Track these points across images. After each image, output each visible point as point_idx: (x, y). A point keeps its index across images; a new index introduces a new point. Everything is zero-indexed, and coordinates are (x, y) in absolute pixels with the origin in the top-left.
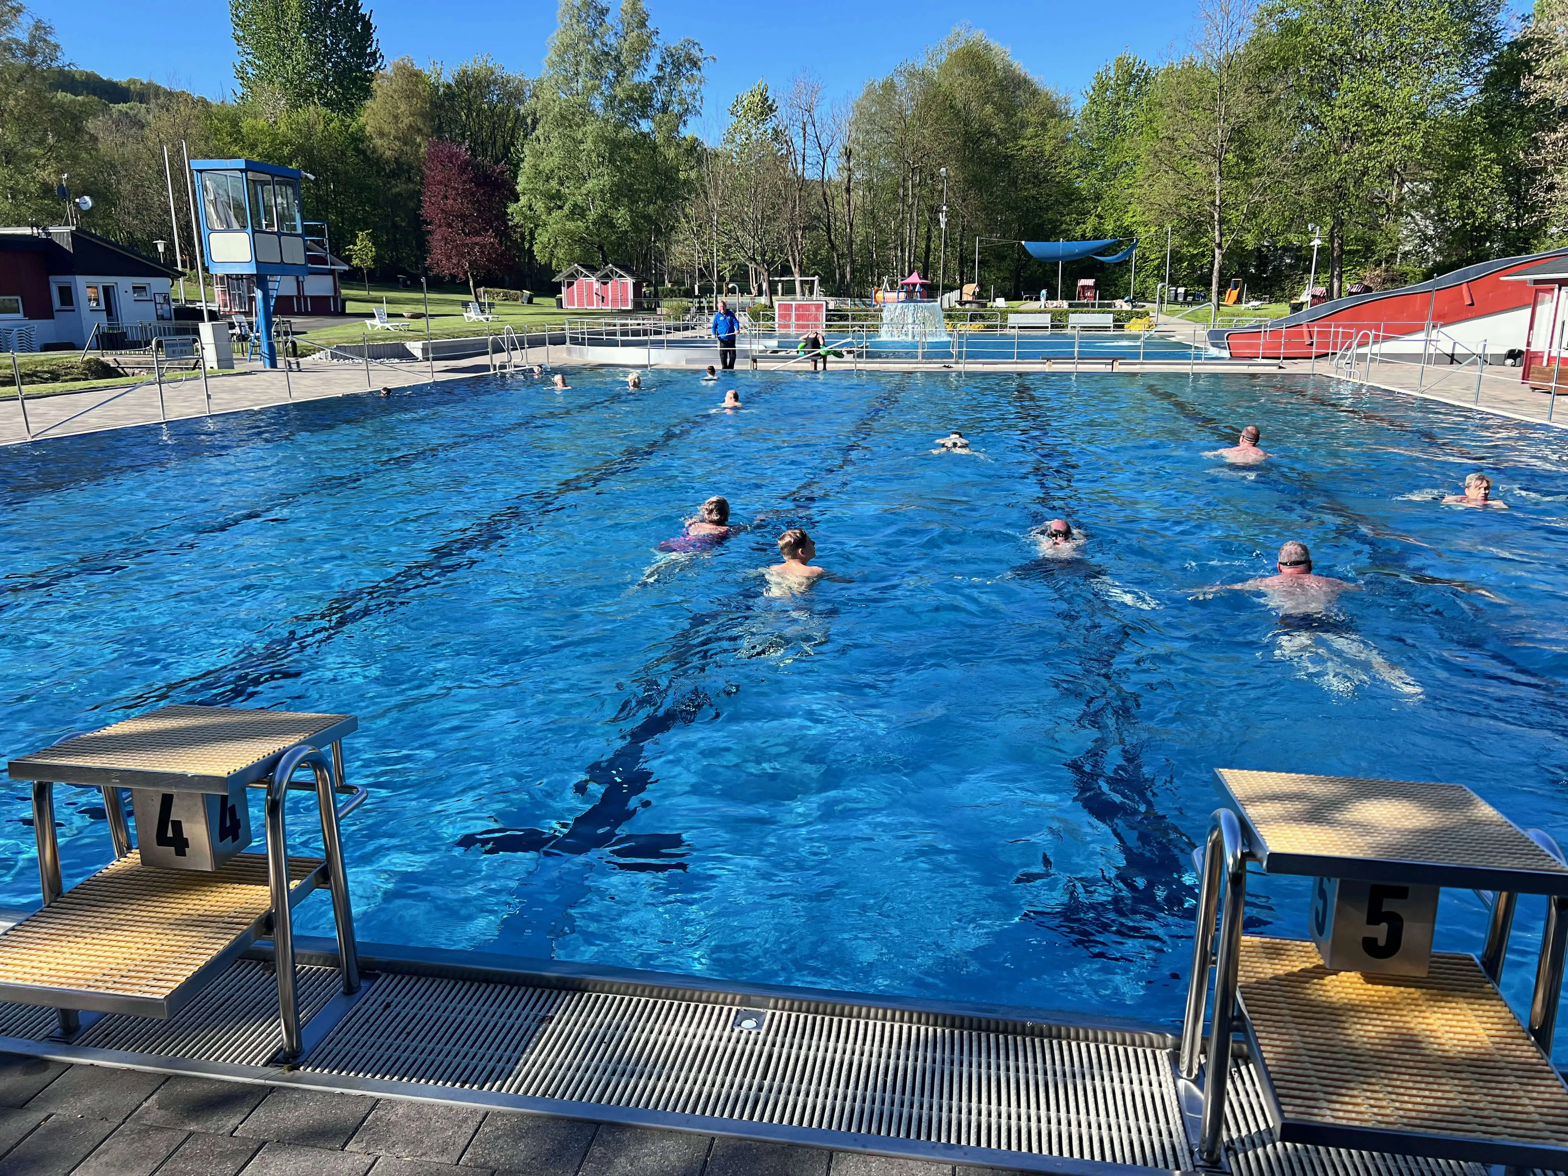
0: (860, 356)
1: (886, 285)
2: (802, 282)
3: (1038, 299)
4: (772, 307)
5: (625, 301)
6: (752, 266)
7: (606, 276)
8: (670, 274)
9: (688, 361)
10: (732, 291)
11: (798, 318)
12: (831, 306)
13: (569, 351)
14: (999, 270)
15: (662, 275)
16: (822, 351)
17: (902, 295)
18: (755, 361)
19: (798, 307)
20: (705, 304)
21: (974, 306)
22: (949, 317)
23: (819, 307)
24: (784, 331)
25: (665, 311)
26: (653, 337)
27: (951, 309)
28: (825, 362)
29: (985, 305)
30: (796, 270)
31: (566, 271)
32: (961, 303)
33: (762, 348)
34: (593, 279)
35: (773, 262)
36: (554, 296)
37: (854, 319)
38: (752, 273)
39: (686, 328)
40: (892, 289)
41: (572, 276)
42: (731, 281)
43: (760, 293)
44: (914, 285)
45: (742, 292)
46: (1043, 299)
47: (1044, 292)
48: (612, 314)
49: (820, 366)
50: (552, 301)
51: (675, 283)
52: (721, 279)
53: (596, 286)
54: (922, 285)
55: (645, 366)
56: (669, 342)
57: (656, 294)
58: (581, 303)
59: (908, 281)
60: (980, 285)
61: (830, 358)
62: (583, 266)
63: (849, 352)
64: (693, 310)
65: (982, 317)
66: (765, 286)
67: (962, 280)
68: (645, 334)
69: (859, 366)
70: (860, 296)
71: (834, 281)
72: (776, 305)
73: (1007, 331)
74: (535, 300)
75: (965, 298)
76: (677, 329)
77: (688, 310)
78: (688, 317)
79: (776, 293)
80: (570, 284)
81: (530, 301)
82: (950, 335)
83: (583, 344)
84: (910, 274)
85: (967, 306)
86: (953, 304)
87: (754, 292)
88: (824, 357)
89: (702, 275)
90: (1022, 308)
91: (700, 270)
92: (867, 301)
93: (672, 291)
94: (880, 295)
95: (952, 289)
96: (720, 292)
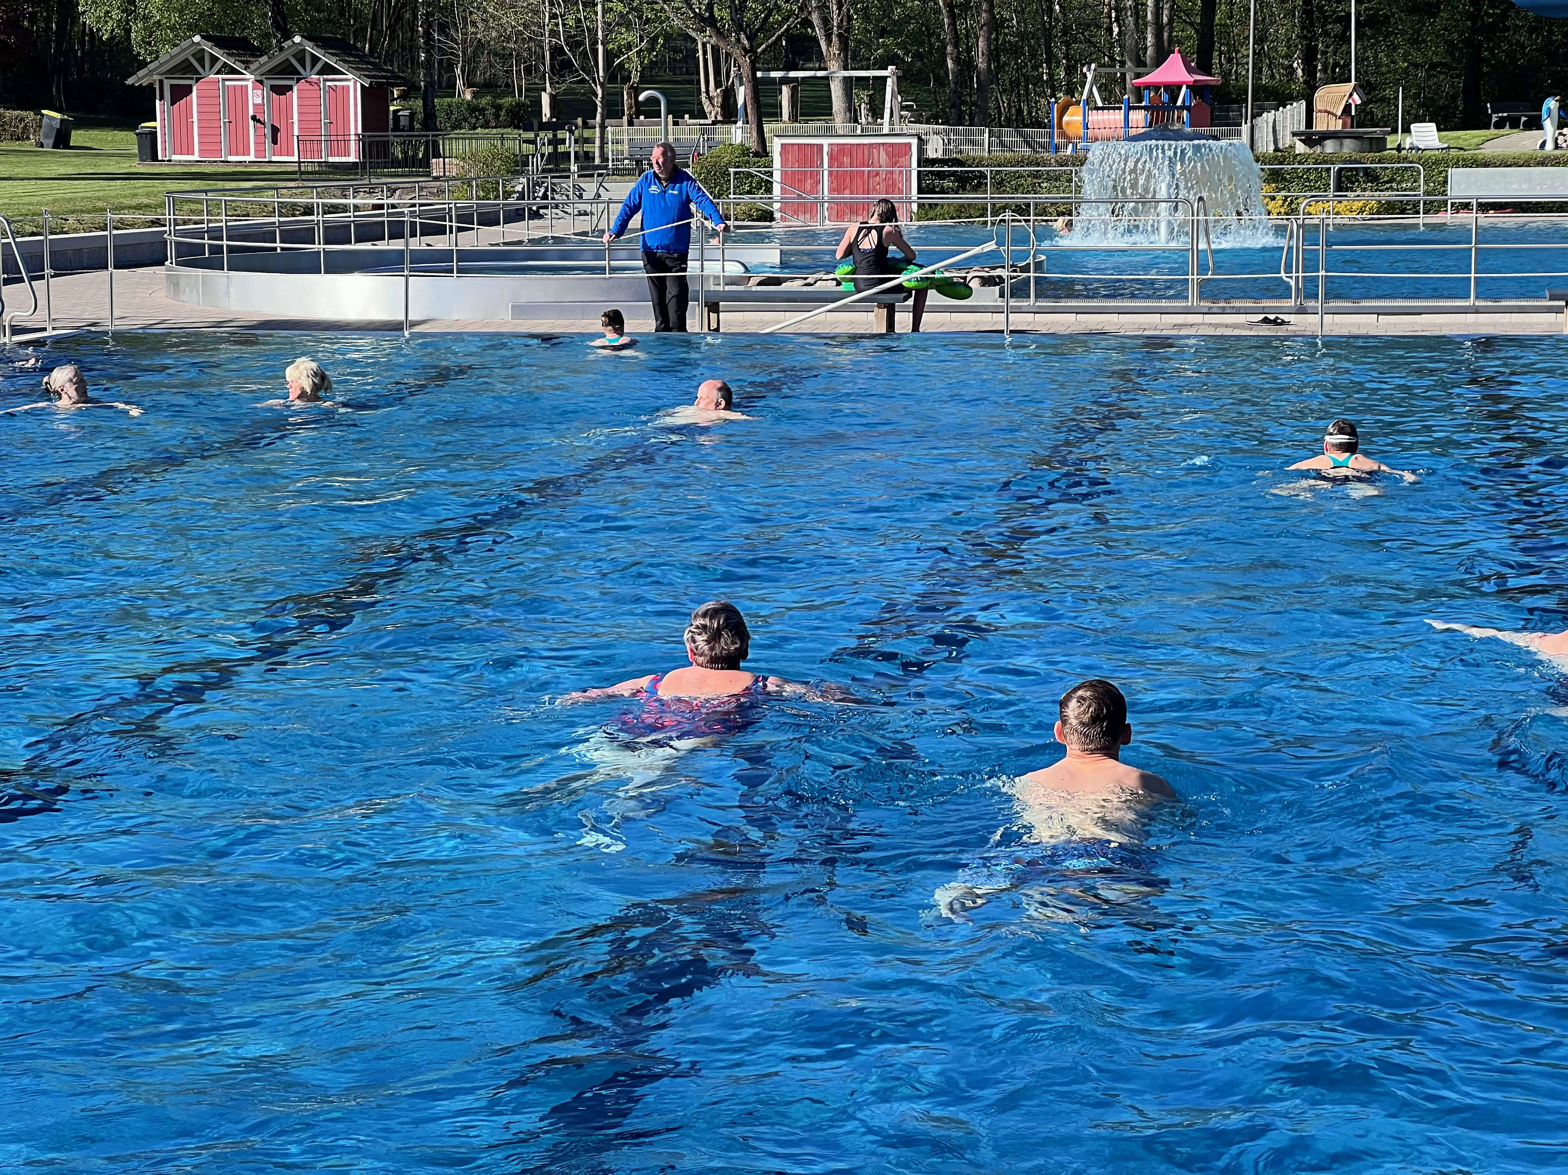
0: (1019, 290)
1: (1090, 89)
2: (847, 81)
3: (1535, 124)
4: (763, 152)
5: (339, 143)
6: (704, 40)
7: (287, 70)
8: (471, 64)
9: (519, 310)
10: (650, 110)
11: (839, 182)
12: (935, 149)
13: (174, 284)
14: (1416, 41)
15: (451, 67)
16: (908, 278)
17: (1138, 117)
18: (714, 307)
19: (837, 154)
20: (570, 147)
21: (1349, 146)
22: (1275, 177)
23: (898, 153)
24: (796, 223)
25: (453, 167)
26: (418, 244)
27: (1282, 155)
28: (918, 312)
29: (1379, 144)
30: (830, 50)
31: (168, 55)
32: (1311, 138)
33: (734, 269)
34: (249, 79)
35: (766, 28)
36: (131, 126)
37: (999, 185)
38: (704, 58)
39: (515, 216)
40: (1111, 102)
41: (185, 68)
42: (647, 79)
43: (729, 114)
44: (1173, 89)
45: (677, 112)
46: (1549, 125)
47: (1552, 104)
48: (300, 174)
49: (903, 320)
50: (127, 140)
51: (488, 87)
52: (617, 74)
53: (255, 97)
54: (1195, 89)
55: (396, 327)
56: (464, 255)
57: (429, 120)
58: (209, 143)
59: (1156, 76)
60: (1364, 87)
61: (933, 298)
62: (219, 42)
63: (987, 282)
64: (536, 164)
65: (1372, 177)
66: (742, 94)
67: (1310, 71)
68: (397, 232)
69: (1019, 321)
70: (1018, 121)
71: (941, 81)
72: (775, 146)
73: (1447, 217)
74: (77, 137)
75: (1321, 124)
76: (489, 220)
77: (519, 165)
78: (520, 184)
79: (776, 114)
80: (180, 93)
81: (62, 140)
82: (1280, 230)
83: (214, 264)
84: (1161, 58)
85: (1330, 146)
86: (1286, 140)
87: (713, 111)
88: (921, 295)
89: (562, 66)
90: (1489, 150)
91: (557, 51)
92: (1039, 135)
93: (473, 109)
94: (1073, 117)
95: (1281, 99)
96: (613, 111)
